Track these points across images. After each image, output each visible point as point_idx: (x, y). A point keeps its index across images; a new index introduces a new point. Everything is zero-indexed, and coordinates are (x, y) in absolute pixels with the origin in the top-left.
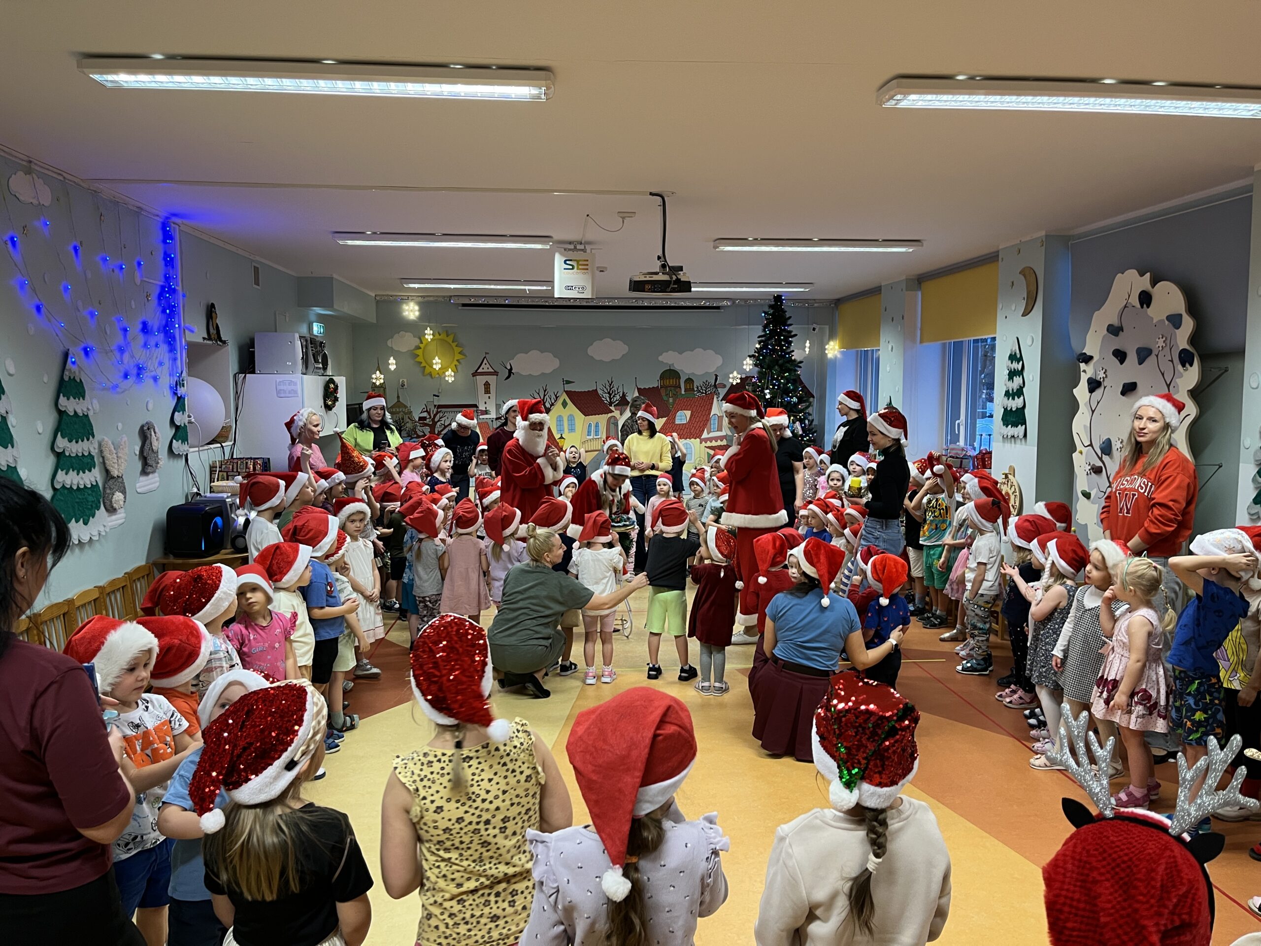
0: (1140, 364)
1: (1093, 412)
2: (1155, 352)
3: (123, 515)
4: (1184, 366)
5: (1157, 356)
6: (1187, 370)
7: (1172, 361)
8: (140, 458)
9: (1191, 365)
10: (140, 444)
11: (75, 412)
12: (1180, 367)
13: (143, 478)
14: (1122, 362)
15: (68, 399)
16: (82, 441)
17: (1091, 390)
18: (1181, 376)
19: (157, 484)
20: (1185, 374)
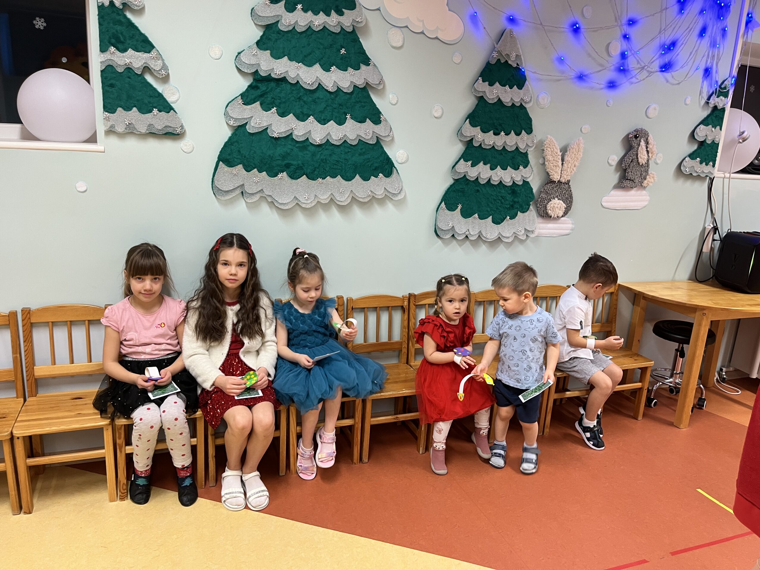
3: (570, 226)
8: (617, 170)
10: (621, 153)
11: (499, 99)
13: (619, 194)
15: (491, 84)
16: (507, 134)
19: (646, 203)
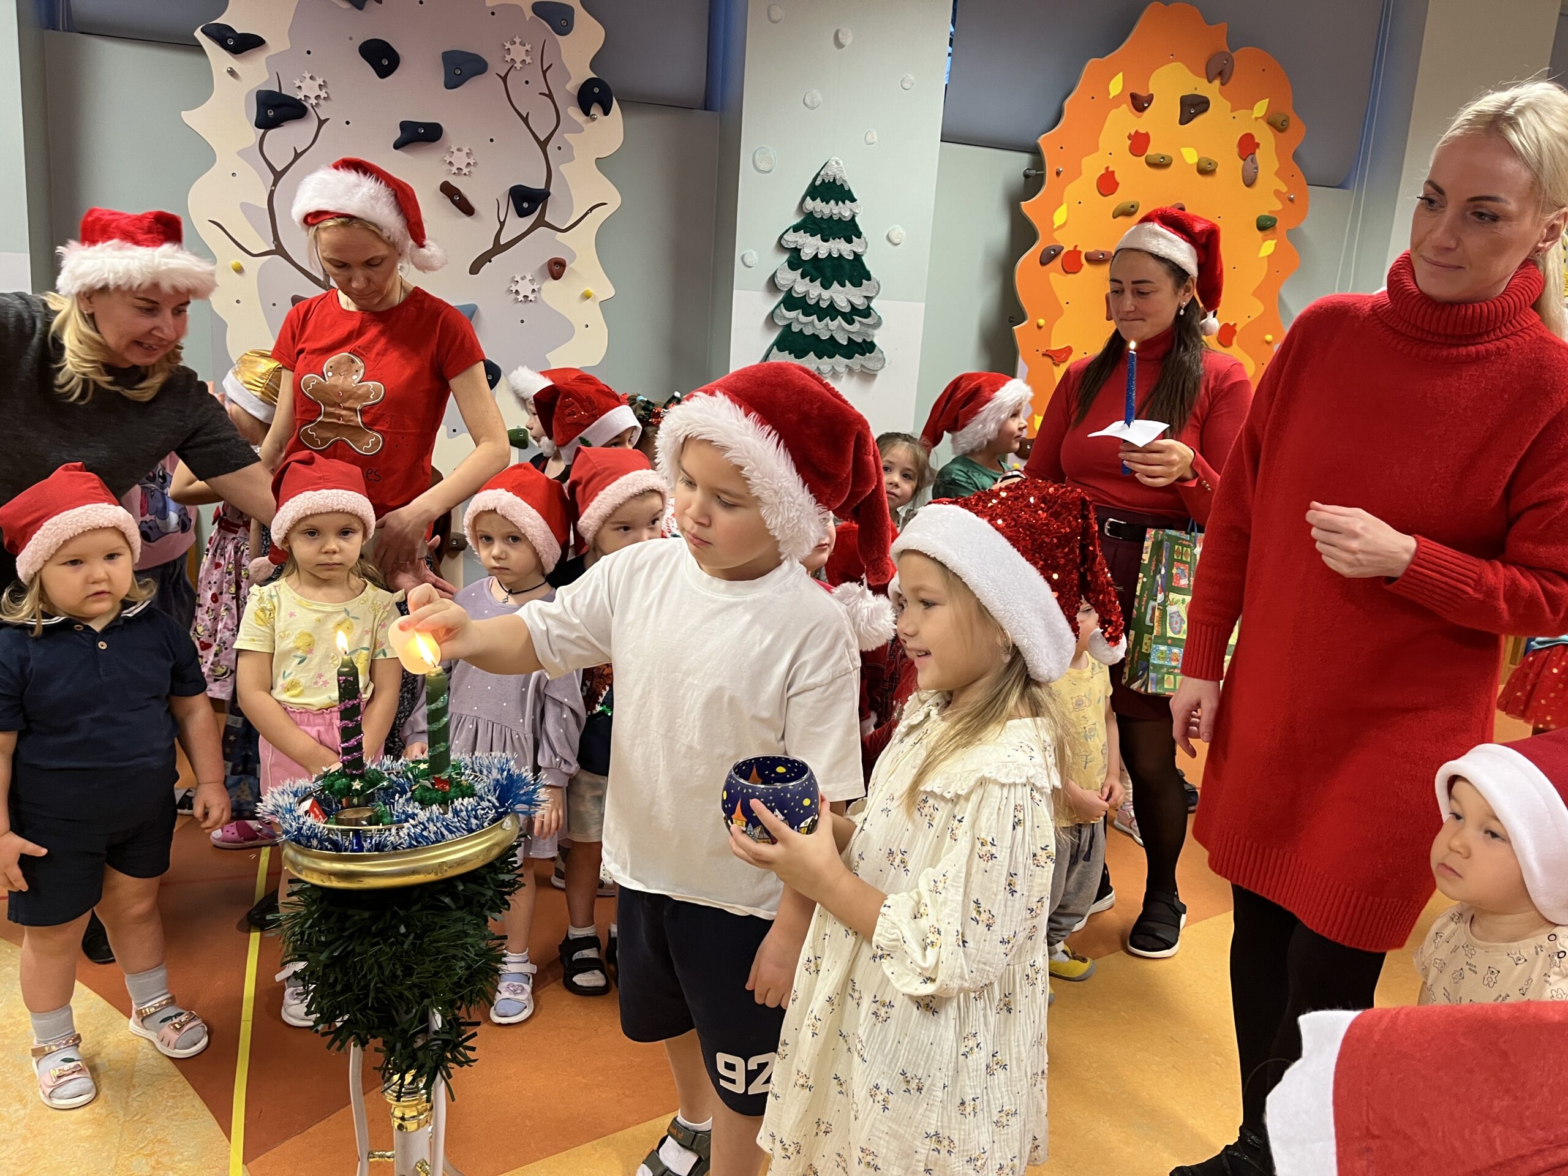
0: (452, 83)
1: (278, 175)
2: (496, 67)
4: (587, 113)
5: (504, 79)
6: (594, 120)
7: (550, 96)
9: (606, 113)
12: (574, 113)
14: (384, 72)
17: (265, 123)
18: (580, 130)
20: (588, 126)
